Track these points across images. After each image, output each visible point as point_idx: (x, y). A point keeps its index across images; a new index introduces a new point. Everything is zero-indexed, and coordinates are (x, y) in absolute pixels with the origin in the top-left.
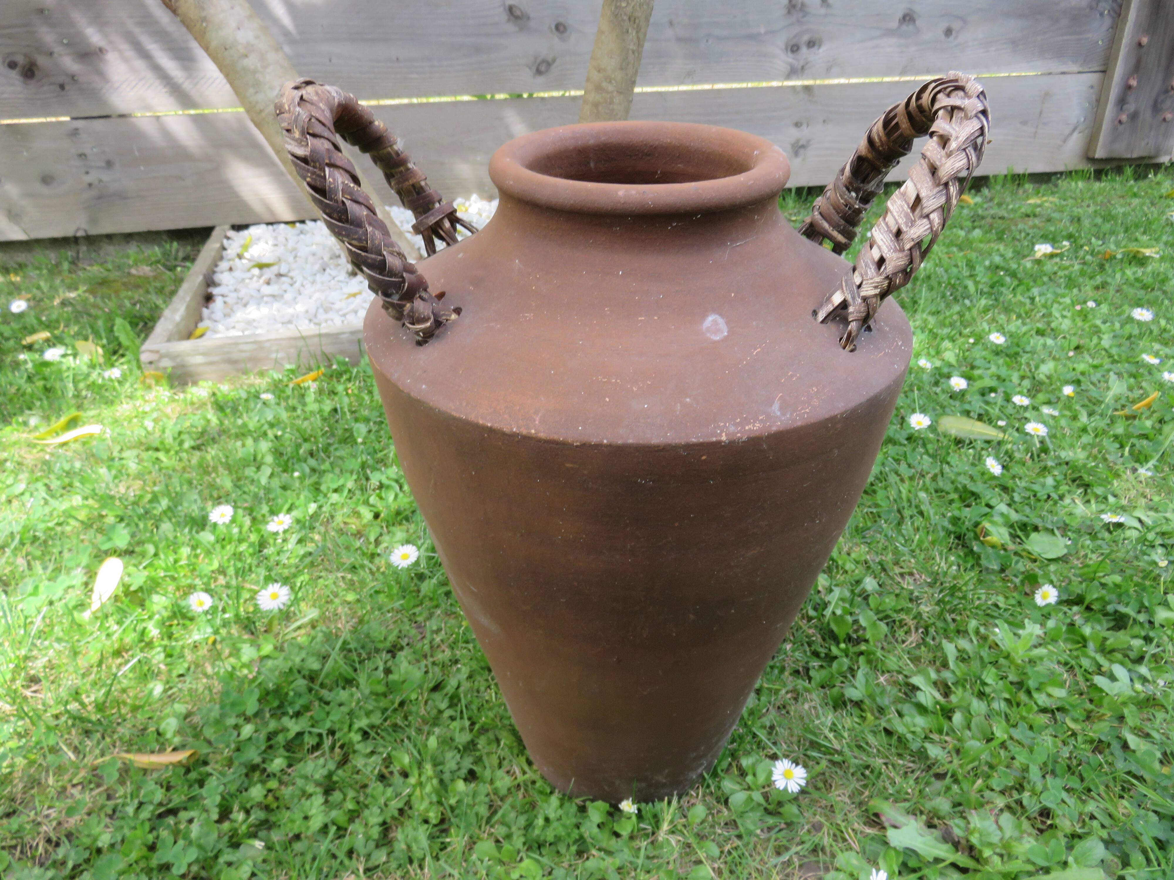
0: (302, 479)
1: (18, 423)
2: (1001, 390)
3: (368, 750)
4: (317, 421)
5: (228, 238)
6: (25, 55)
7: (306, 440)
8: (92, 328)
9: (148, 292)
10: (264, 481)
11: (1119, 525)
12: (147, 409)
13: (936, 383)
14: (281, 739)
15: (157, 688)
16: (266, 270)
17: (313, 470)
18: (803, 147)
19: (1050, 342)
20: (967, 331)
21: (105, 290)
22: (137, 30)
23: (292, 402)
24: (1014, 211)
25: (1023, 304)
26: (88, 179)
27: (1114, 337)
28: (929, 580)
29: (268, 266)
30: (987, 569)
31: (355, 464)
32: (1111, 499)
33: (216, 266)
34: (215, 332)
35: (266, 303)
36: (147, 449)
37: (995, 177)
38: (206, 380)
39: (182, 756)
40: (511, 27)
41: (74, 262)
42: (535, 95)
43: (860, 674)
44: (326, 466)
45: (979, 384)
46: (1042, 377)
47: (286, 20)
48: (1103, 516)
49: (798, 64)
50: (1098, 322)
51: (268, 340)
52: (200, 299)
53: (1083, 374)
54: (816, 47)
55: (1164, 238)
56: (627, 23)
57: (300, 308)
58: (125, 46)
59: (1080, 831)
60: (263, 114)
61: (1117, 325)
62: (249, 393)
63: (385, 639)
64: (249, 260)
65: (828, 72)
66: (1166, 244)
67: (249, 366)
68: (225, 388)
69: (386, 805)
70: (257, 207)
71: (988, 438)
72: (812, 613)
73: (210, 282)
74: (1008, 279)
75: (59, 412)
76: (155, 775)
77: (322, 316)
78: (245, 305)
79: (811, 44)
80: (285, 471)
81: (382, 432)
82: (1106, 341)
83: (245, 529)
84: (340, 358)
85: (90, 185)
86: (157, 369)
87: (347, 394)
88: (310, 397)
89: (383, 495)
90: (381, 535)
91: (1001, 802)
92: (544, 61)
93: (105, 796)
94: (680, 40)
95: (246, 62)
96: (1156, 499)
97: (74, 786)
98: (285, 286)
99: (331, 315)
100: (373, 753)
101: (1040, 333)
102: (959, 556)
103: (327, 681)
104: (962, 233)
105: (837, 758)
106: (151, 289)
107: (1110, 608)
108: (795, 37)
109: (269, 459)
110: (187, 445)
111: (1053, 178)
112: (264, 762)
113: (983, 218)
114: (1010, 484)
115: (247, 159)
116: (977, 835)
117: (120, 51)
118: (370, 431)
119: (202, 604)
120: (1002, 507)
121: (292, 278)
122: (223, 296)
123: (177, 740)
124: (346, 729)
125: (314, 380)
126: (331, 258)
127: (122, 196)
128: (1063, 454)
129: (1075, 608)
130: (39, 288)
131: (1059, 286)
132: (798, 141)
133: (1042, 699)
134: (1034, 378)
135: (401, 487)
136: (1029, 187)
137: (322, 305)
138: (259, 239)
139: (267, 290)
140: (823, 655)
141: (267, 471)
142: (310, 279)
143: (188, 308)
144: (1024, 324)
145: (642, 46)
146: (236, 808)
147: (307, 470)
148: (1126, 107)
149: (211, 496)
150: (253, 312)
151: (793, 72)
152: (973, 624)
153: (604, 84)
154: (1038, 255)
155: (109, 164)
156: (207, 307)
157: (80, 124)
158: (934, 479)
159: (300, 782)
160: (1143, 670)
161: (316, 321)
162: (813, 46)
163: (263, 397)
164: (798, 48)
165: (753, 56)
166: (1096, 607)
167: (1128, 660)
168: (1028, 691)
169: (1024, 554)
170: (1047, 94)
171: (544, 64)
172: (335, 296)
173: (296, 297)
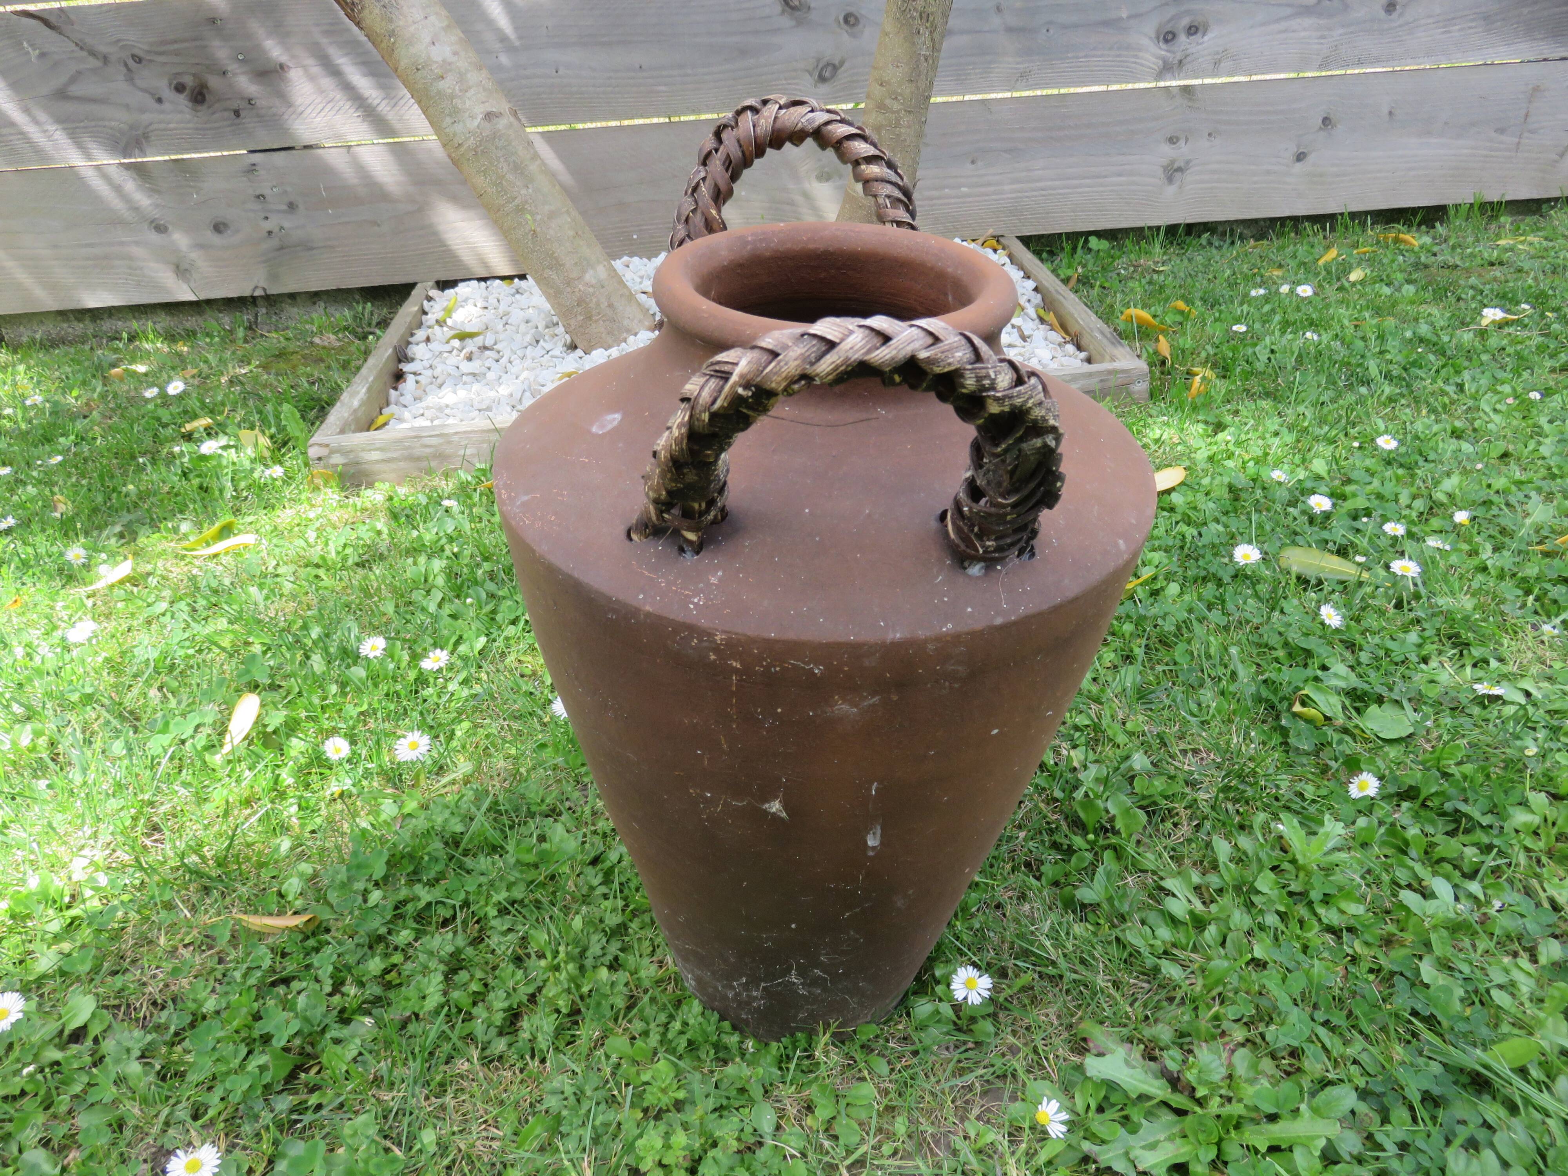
0: (475, 606)
1: (167, 529)
2: (1376, 513)
3: (505, 928)
5: (430, 299)
6: (194, 75)
7: (486, 559)
8: (260, 412)
9: (329, 368)
10: (432, 608)
11: (1497, 699)
12: (312, 515)
13: (1293, 503)
14: (410, 907)
15: (285, 844)
16: (468, 341)
17: (491, 596)
18: (1179, 169)
19: (1466, 447)
20: (1353, 432)
21: (282, 365)
22: (324, 41)
23: (478, 510)
24: (1472, 256)
25: (1443, 393)
26: (267, 225)
28: (1219, 760)
29: (472, 335)
30: (1296, 749)
32: (1494, 664)
33: (412, 335)
34: (400, 420)
35: (465, 383)
36: (306, 566)
37: (1457, 206)
38: (383, 481)
39: (300, 920)
40: (786, 21)
41: (250, 328)
43: (1102, 871)
44: (506, 591)
45: (1349, 505)
46: (1441, 496)
47: (503, 22)
48: (1478, 686)
49: (1173, 58)
50: (1543, 421)
51: (458, 433)
52: (388, 379)
53: (1499, 492)
54: (1199, 35)
56: (918, 21)
57: (504, 391)
58: (310, 61)
59: (1331, 1076)
60: (462, 149)
62: (430, 498)
63: (543, 801)
64: (451, 328)
65: (1216, 68)
67: (434, 464)
68: (402, 491)
69: (514, 989)
70: (467, 258)
71: (1344, 578)
73: (402, 356)
74: (1432, 357)
75: (213, 517)
76: (270, 940)
78: (440, 386)
79: (1193, 30)
80: (458, 597)
82: (1547, 447)
83: (404, 664)
85: (270, 233)
86: (326, 467)
91: (1239, 1034)
92: (828, 65)
93: (216, 959)
94: (1010, 30)
95: (441, 85)
96: (1558, 665)
97: (185, 946)
98: (489, 363)
100: (510, 930)
101: (1456, 434)
102: (1264, 731)
103: (471, 847)
104: (1387, 291)
105: (1051, 970)
106: (334, 365)
107: (1448, 806)
108: (1169, 21)
109: (440, 581)
110: (350, 562)
111: (1544, 206)
112: (390, 932)
113: (1425, 267)
114: (1358, 639)
115: (455, 199)
116: (1195, 1071)
117: (304, 67)
119: (339, 751)
120: (1340, 669)
121: (498, 352)
122: (415, 374)
123: (299, 903)
124: (482, 903)
126: (547, 327)
127: (307, 246)
128: (1440, 602)
129: (1405, 805)
130: (206, 361)
131: (1503, 368)
132: (1173, 162)
133: (1331, 916)
134: (1430, 497)
136: (1506, 220)
137: (530, 387)
138: (466, 300)
139: (466, 367)
140: (1063, 847)
141: (438, 596)
142: (520, 353)
143: (369, 390)
144: (1437, 421)
145: (939, 51)
146: (349, 980)
147: (484, 596)
149: (370, 625)
150: (448, 396)
151: (1167, 69)
152: (1261, 817)
153: (888, 102)
154: (1485, 322)
155: (292, 206)
156: (396, 389)
157: (257, 158)
158: (1257, 630)
159: (423, 957)
160: (1474, 887)
162: (1196, 33)
163: (446, 503)
164: (1174, 36)
165: (1111, 49)
166: (1433, 803)
167: (1457, 873)
168: (1310, 904)
169: (1356, 731)
170: (1536, 89)
171: (830, 68)
172: (546, 375)
173: (500, 377)
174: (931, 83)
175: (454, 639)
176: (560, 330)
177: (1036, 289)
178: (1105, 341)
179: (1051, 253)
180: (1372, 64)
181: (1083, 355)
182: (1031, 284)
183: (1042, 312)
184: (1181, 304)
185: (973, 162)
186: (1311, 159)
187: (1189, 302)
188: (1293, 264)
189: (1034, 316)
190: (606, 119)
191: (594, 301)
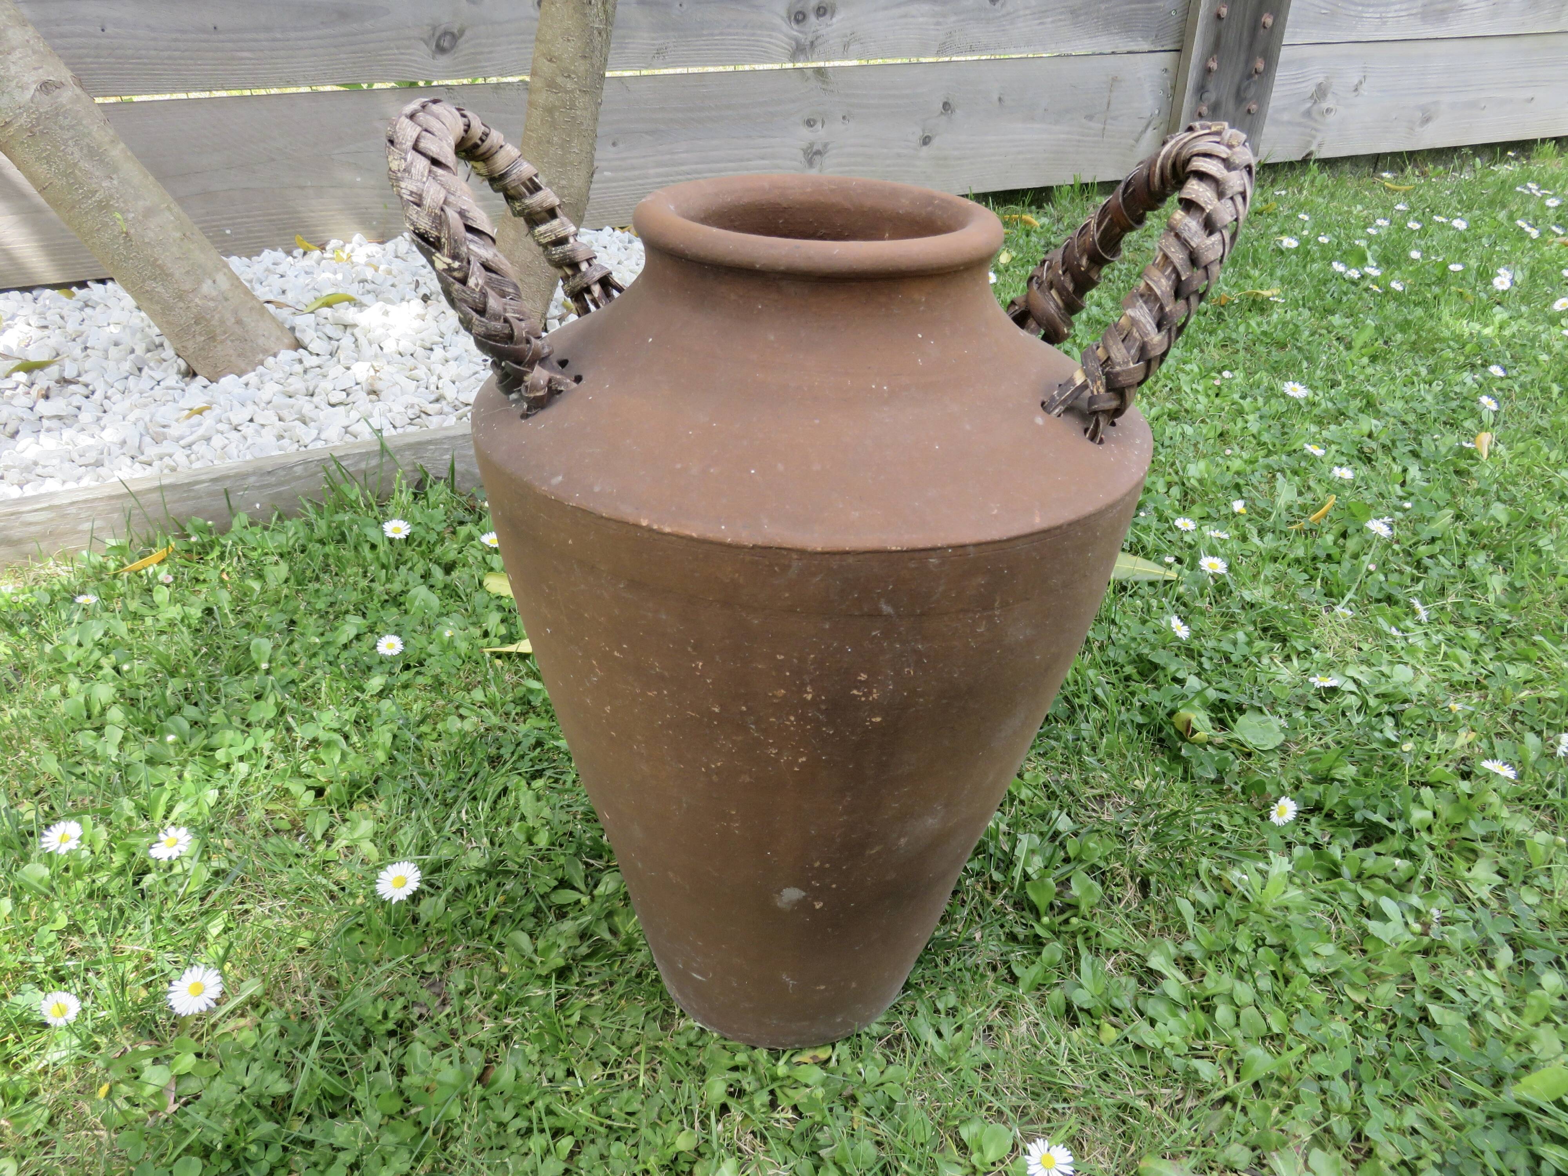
0: (182, 743)
2: (1151, 506)
4: (185, 637)
7: (173, 673)
10: (113, 753)
11: (1333, 690)
16: (37, 373)
17: (195, 723)
18: (818, 153)
19: (1189, 430)
23: (134, 605)
27: (1261, 417)
28: (1131, 803)
29: (41, 366)
30: (1200, 778)
31: (267, 710)
32: (1316, 653)
35: (49, 430)
37: (1059, 187)
42: (435, 83)
43: (1084, 966)
44: (218, 717)
46: (1193, 482)
48: (1312, 680)
49: (806, 40)
50: (1237, 398)
51: (72, 504)
53: (1238, 473)
54: (828, 16)
57: (110, 435)
60: (12, 130)
61: (1260, 400)
62: (53, 594)
63: (385, 1015)
65: (845, 51)
66: (1282, 280)
67: (43, 545)
68: (7, 589)
71: (1153, 578)
72: (997, 876)
77: (152, 451)
78: (14, 435)
79: (821, 11)
80: (148, 733)
81: (296, 646)
82: (1254, 425)
83: (99, 846)
84: (199, 521)
87: (222, 581)
88: (161, 595)
89: (323, 756)
90: (332, 826)
91: (1307, 1134)
92: (445, 33)
94: (642, 2)
96: (1365, 647)
98: (78, 400)
99: (166, 447)
101: (1173, 417)
102: (1163, 763)
103: (303, 1107)
107: (1358, 817)
109: (116, 714)
114: (1195, 645)
118: (276, 647)
119: (62, 1012)
120: (1193, 682)
121: (87, 386)
125: (162, 562)
128: (1248, 596)
129: (1315, 821)
132: (812, 145)
133: (1312, 965)
134: (1183, 484)
135: (346, 737)
137: (147, 429)
138: (15, 316)
139: (46, 408)
140: (1021, 937)
141: (115, 732)
142: (119, 385)
144: (1152, 405)
145: (612, 24)
147: (186, 726)
148: (1205, 95)
149: (26, 791)
150: (30, 448)
151: (799, 50)
152: (1205, 864)
153: (559, 80)
158: (1101, 648)
160: (1414, 901)
161: (142, 458)
162: (824, 14)
163: (81, 599)
164: (805, 17)
165: (745, 27)
166: (1339, 815)
167: (1391, 887)
168: (1294, 956)
169: (1234, 746)
170: (1115, 79)
171: (448, 38)
172: (166, 413)
173: (99, 419)
174: (606, 60)
175: (165, 797)
176: (169, 352)
180: (981, 51)
185: (614, 144)
186: (935, 142)
190: (174, 90)
191: (217, 317)
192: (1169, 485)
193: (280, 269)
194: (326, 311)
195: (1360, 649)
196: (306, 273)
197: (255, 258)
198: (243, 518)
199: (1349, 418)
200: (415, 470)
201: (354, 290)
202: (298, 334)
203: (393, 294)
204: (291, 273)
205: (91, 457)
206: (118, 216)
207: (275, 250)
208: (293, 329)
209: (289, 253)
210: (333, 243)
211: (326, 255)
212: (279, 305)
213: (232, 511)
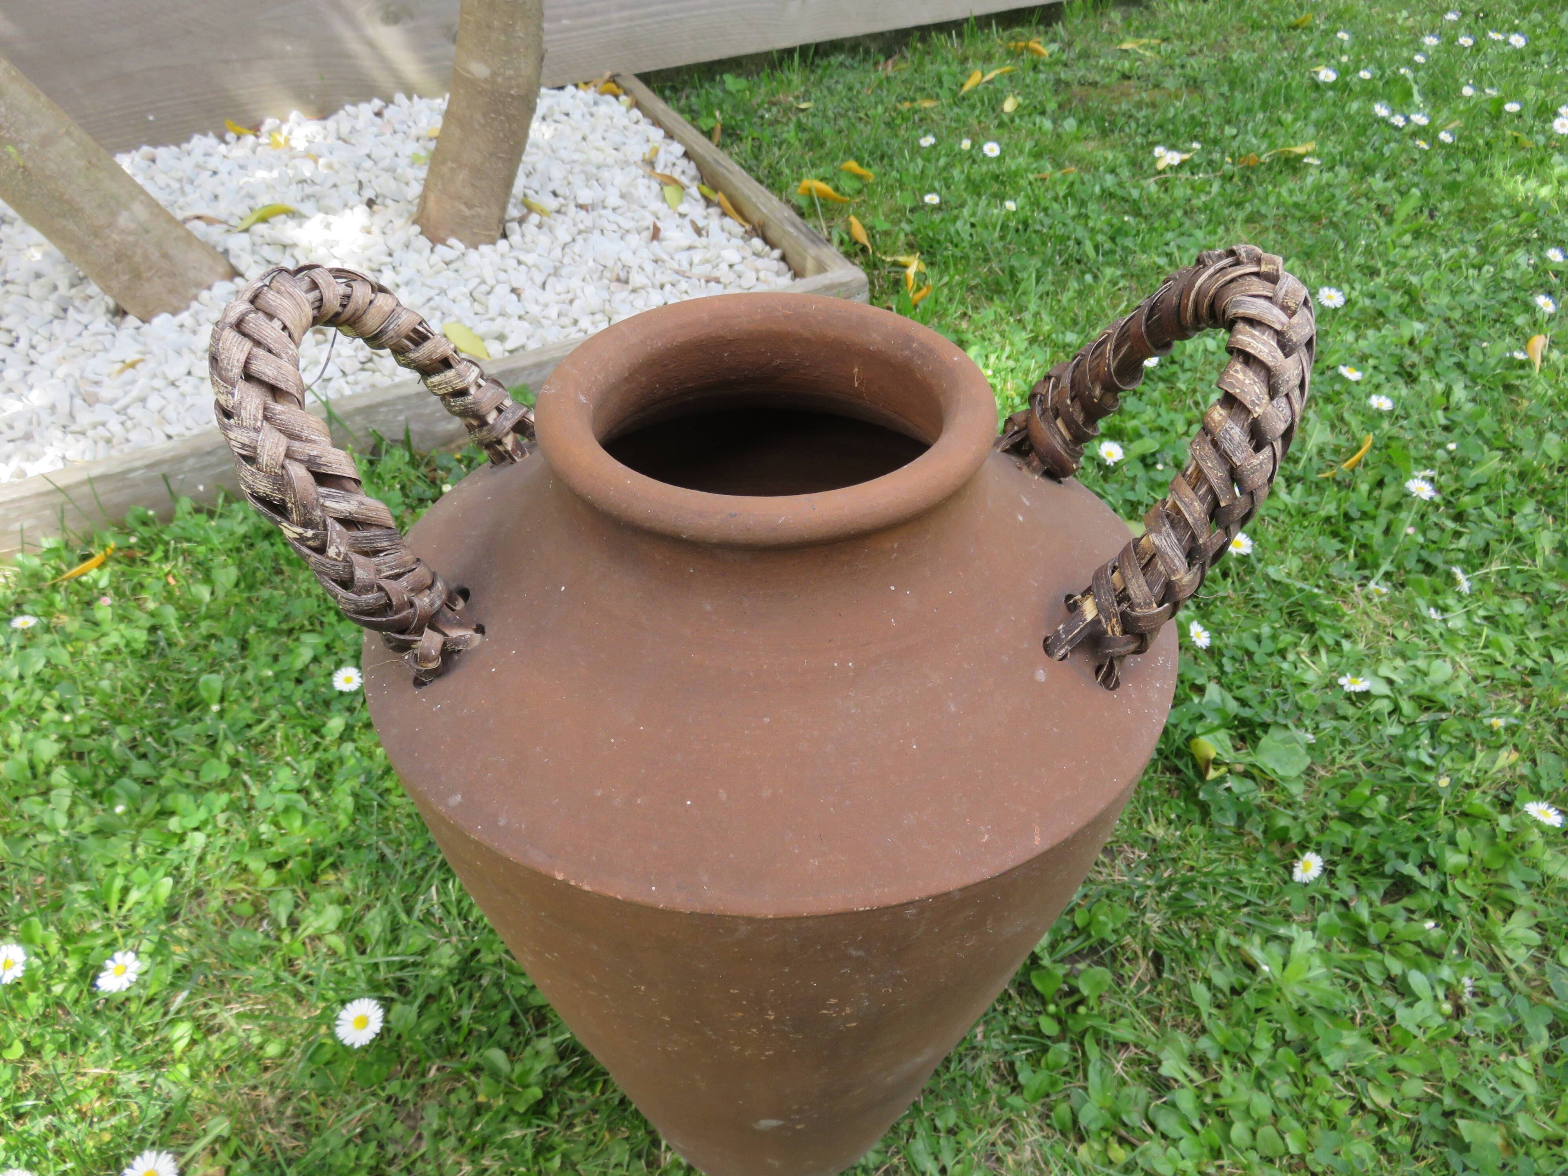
0: (133, 812)
4: (130, 672)
7: (117, 718)
10: (61, 823)
11: (1366, 695)
17: (145, 783)
23: (74, 628)
24: (1107, 68)
25: (1159, 269)
28: (1144, 856)
30: (1219, 827)
31: (220, 767)
32: (1346, 645)
44: (168, 778)
45: (1137, 449)
48: (1342, 681)
55: (1314, 115)
57: (37, 398)
66: (1318, 125)
77: (85, 418)
80: (96, 799)
84: (140, 511)
87: (167, 587)
88: (103, 609)
89: (282, 821)
90: (296, 908)
96: (1401, 634)
99: (100, 412)
102: (1178, 806)
107: (1388, 867)
109: (60, 775)
113: (1067, 84)
120: (1213, 690)
121: (9, 331)
125: (102, 566)
126: (72, 286)
128: (1273, 574)
133: (1334, 1059)
135: (307, 793)
137: (77, 387)
141: (63, 797)
142: (44, 332)
147: (136, 788)
154: (1161, 165)
160: (1446, 973)
161: (74, 428)
163: (18, 621)
166: (1367, 862)
167: (1421, 951)
168: (1316, 1053)
169: (1255, 772)
172: (96, 366)
173: (26, 374)
175: (118, 883)
176: (93, 288)
177: (686, 155)
178: (802, 238)
179: (674, 89)
181: (777, 253)
182: (678, 149)
183: (706, 190)
184: (852, 165)
187: (860, 161)
188: (944, 93)
189: (697, 195)
191: (139, 251)
192: (1190, 423)
193: (213, 162)
194: (261, 228)
195: (1394, 636)
196: (242, 167)
197: (185, 146)
198: (185, 504)
199: (1390, 322)
200: (369, 435)
201: (290, 197)
202: (233, 261)
203: (333, 201)
204: (223, 169)
205: (21, 427)
206: (11, 149)
207: (205, 134)
208: (226, 252)
209: (222, 139)
210: (269, 123)
211: (263, 140)
212: (210, 221)
213: (174, 497)
